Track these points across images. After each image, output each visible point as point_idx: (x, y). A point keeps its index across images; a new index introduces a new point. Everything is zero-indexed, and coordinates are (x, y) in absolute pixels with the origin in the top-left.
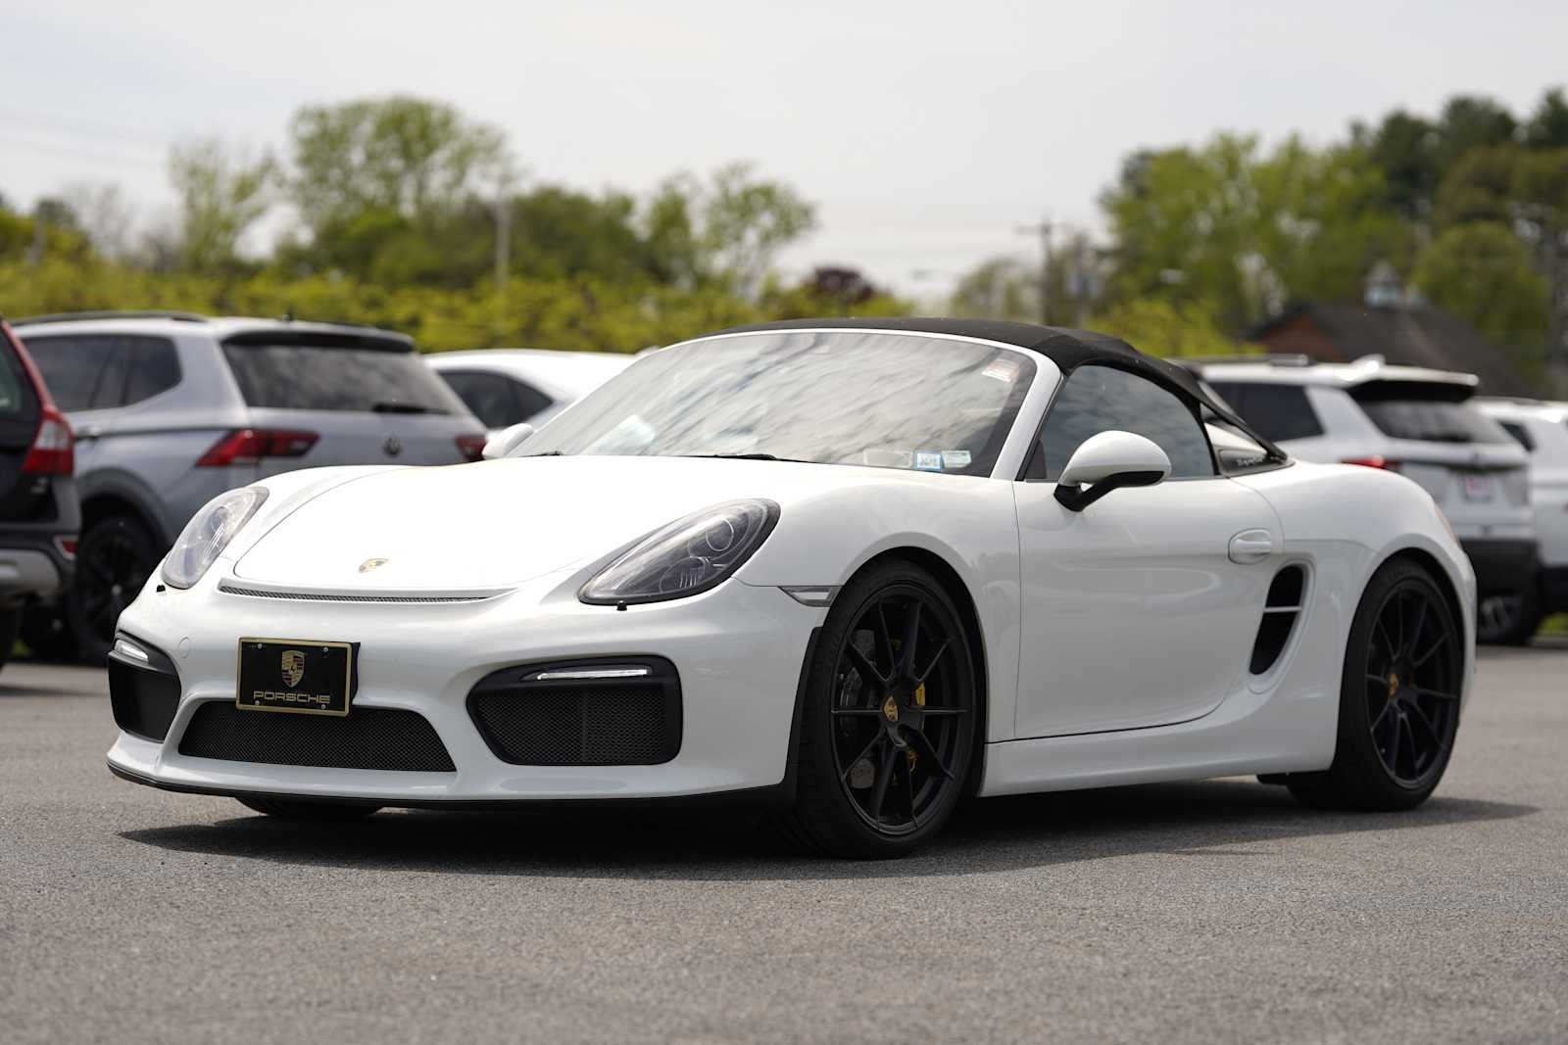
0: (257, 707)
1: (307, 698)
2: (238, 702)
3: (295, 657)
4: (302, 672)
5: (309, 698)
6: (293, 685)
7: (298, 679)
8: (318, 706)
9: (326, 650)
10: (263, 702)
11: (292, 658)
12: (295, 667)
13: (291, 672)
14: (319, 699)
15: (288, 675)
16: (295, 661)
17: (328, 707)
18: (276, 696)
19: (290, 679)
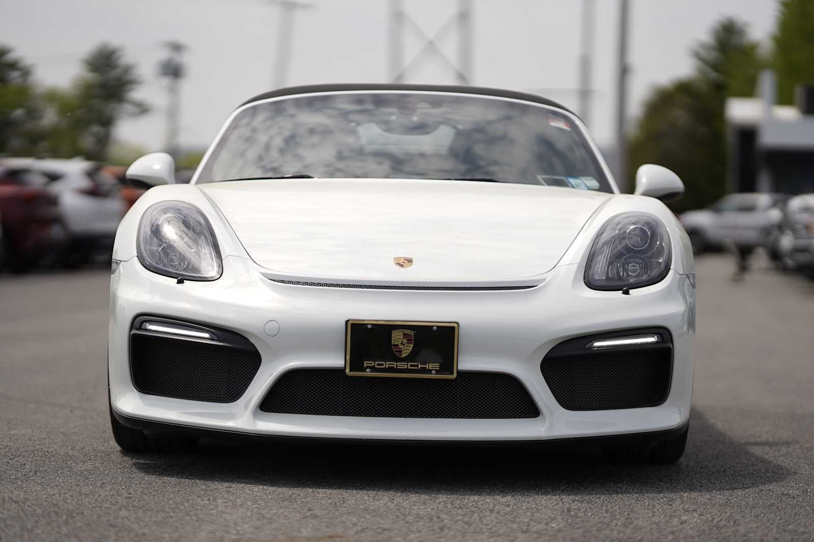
0: (368, 373)
1: (417, 366)
2: (347, 371)
3: (404, 334)
4: (412, 346)
5: (420, 366)
6: (403, 356)
7: (409, 352)
8: (429, 371)
9: (435, 328)
10: (373, 369)
11: (402, 334)
12: (405, 341)
13: (401, 346)
14: (430, 366)
15: (399, 348)
16: (404, 337)
17: (437, 372)
18: (387, 365)
19: (401, 351)
